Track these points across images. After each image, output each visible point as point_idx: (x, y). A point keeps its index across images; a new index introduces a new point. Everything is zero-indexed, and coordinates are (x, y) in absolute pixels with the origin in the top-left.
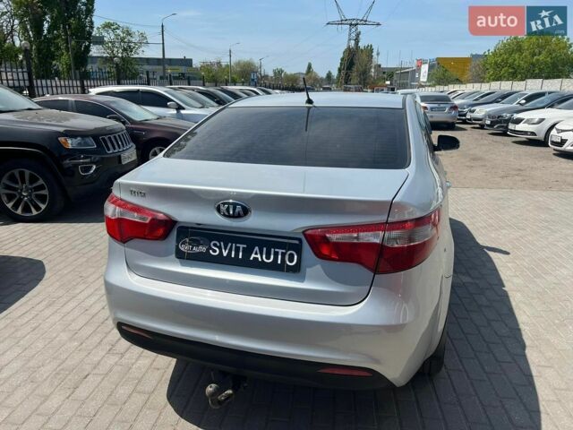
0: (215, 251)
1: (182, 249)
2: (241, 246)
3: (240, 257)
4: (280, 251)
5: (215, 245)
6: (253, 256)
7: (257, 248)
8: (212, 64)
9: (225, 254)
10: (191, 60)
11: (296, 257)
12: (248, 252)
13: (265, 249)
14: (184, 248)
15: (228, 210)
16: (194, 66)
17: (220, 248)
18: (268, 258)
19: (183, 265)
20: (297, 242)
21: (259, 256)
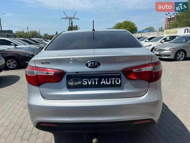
0: (85, 83)
1: (70, 84)
2: (96, 79)
3: (97, 84)
4: (113, 79)
5: (85, 80)
6: (102, 82)
7: (103, 79)
8: (20, 32)
9: (90, 83)
10: (12, 31)
11: (120, 80)
12: (99, 81)
13: (107, 79)
14: (71, 84)
15: (91, 64)
16: (13, 33)
17: (87, 81)
18: (108, 82)
19: (70, 91)
20: (119, 75)
21: (104, 82)
